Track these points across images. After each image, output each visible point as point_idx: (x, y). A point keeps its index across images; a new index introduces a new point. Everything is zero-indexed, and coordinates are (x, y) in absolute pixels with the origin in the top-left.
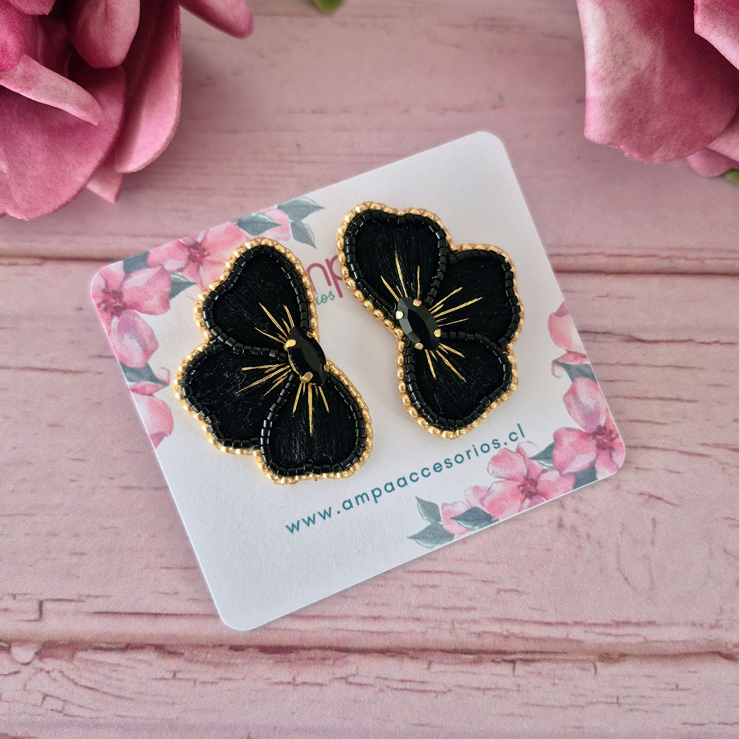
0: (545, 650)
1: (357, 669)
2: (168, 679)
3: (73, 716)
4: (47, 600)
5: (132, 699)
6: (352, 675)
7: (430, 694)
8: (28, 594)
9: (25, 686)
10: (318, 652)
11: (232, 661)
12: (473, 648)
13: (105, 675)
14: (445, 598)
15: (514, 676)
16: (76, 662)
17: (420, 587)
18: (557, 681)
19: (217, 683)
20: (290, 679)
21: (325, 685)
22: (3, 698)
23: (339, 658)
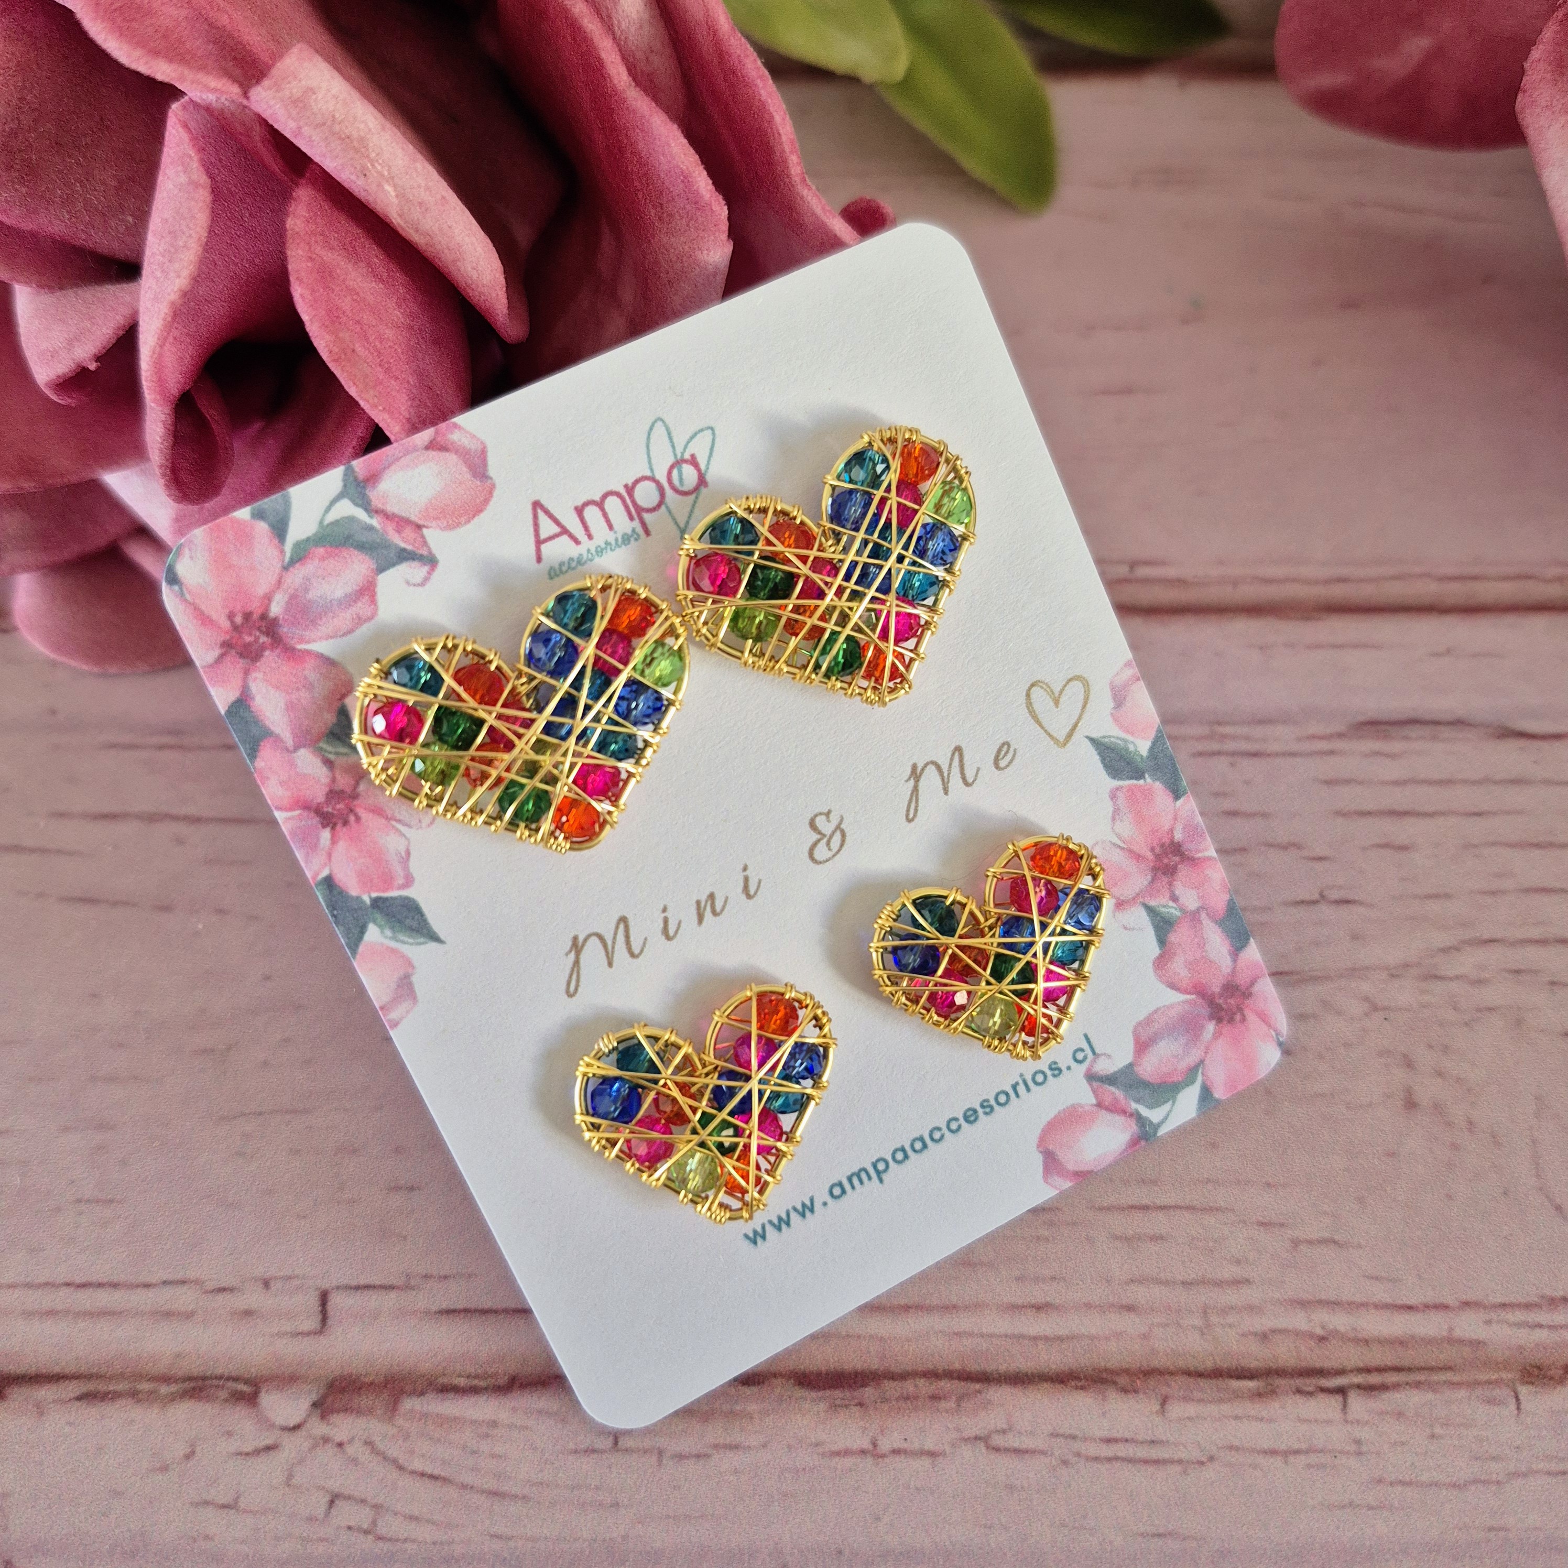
0: (1406, 1363)
1: (1009, 1417)
2: (602, 1452)
3: (397, 1540)
4: (338, 1288)
5: (524, 1497)
6: (998, 1431)
7: (1170, 1467)
8: (297, 1277)
9: (290, 1477)
10: (921, 1382)
11: (738, 1408)
12: (1254, 1365)
15: (1346, 1421)
16: (400, 1421)
17: (1127, 1239)
18: (1438, 1430)
19: (707, 1456)
20: (866, 1444)
21: (943, 1454)
22: (242, 1505)
23: (967, 1394)
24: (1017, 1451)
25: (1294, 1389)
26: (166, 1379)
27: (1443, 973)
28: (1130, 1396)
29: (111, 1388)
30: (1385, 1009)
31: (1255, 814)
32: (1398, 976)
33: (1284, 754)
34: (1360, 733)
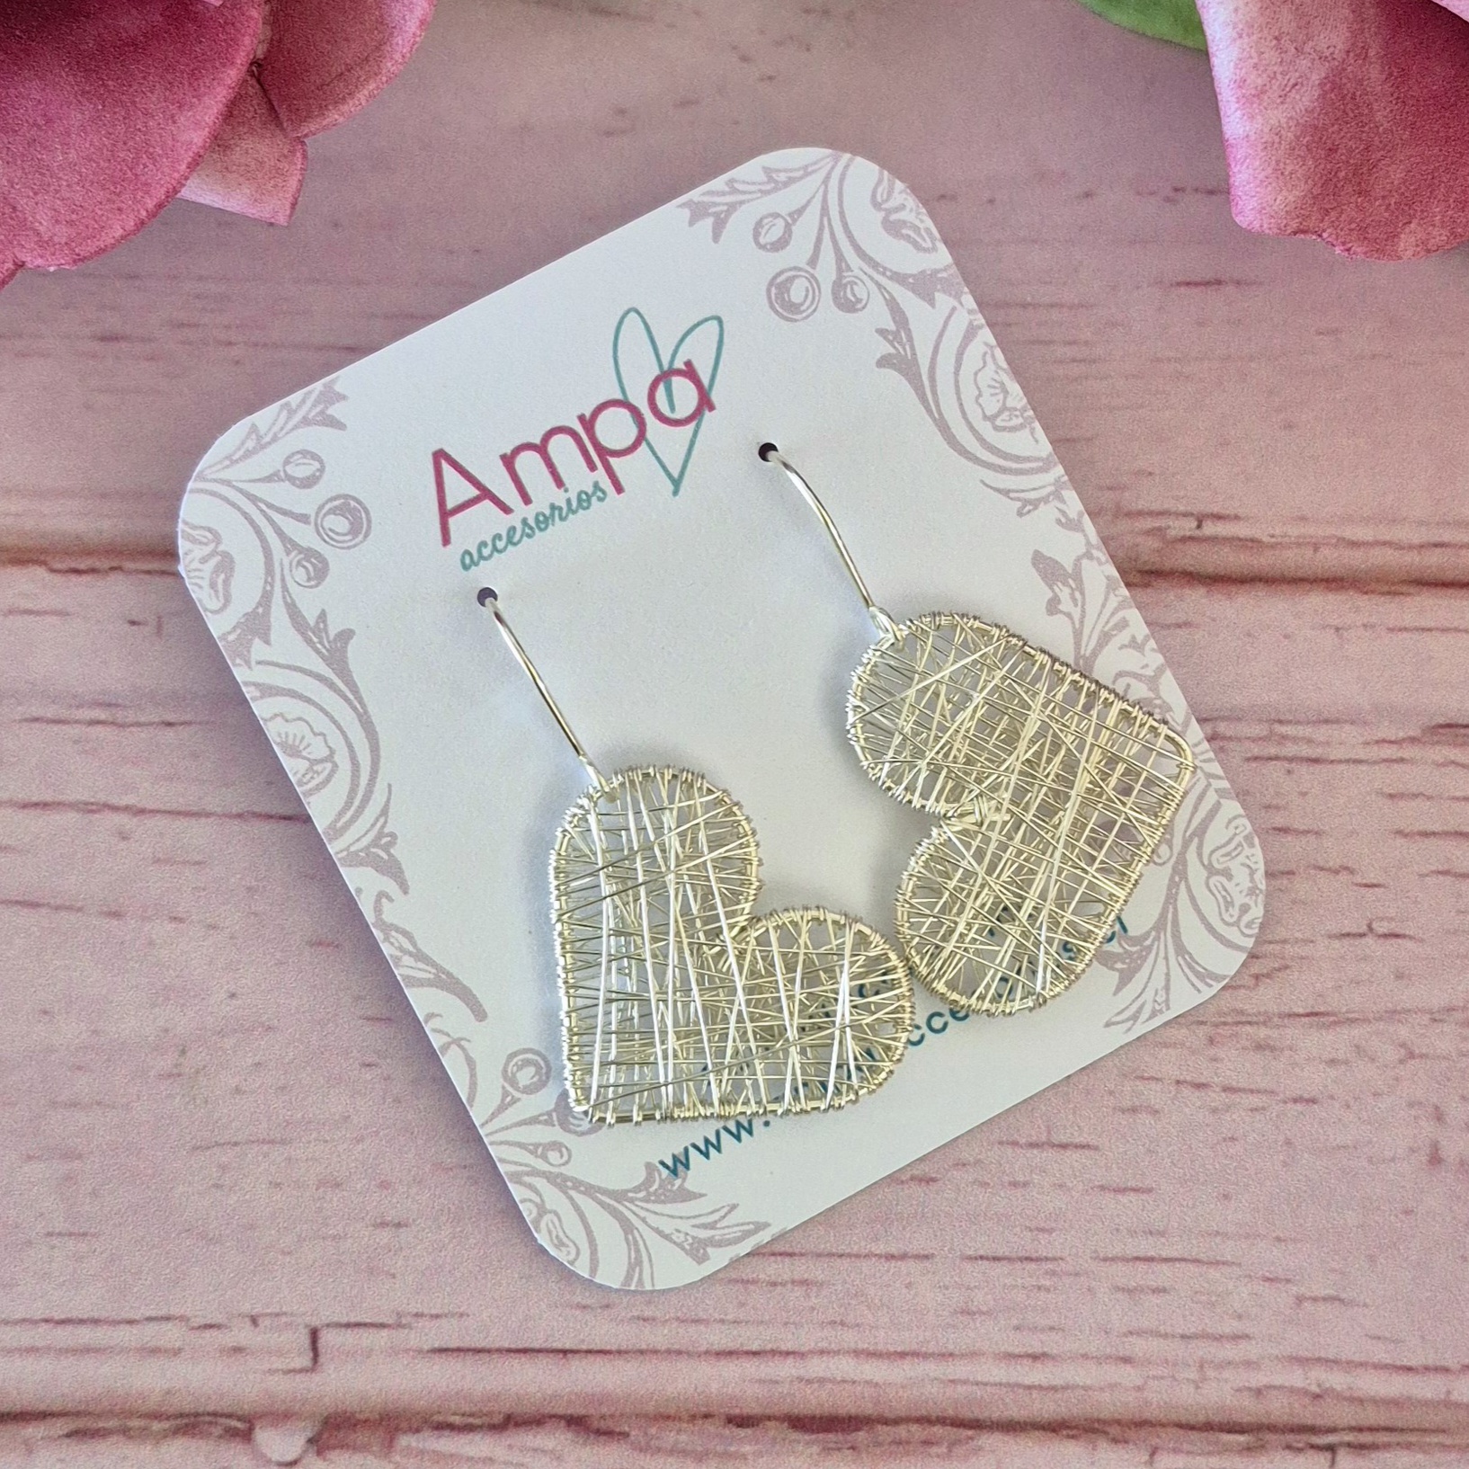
0: (1399, 1423)
1: (999, 1463)
4: (328, 1325)
8: (285, 1314)
10: (914, 1428)
11: (732, 1449)
12: (1246, 1419)
16: (398, 1458)
17: (1129, 1291)
23: (960, 1441)
25: (1284, 1445)
26: (156, 1416)
28: (1120, 1446)
29: (101, 1425)
30: (1422, 1056)
31: (1308, 832)
32: (1441, 1021)
33: (1348, 761)
34: (1435, 739)
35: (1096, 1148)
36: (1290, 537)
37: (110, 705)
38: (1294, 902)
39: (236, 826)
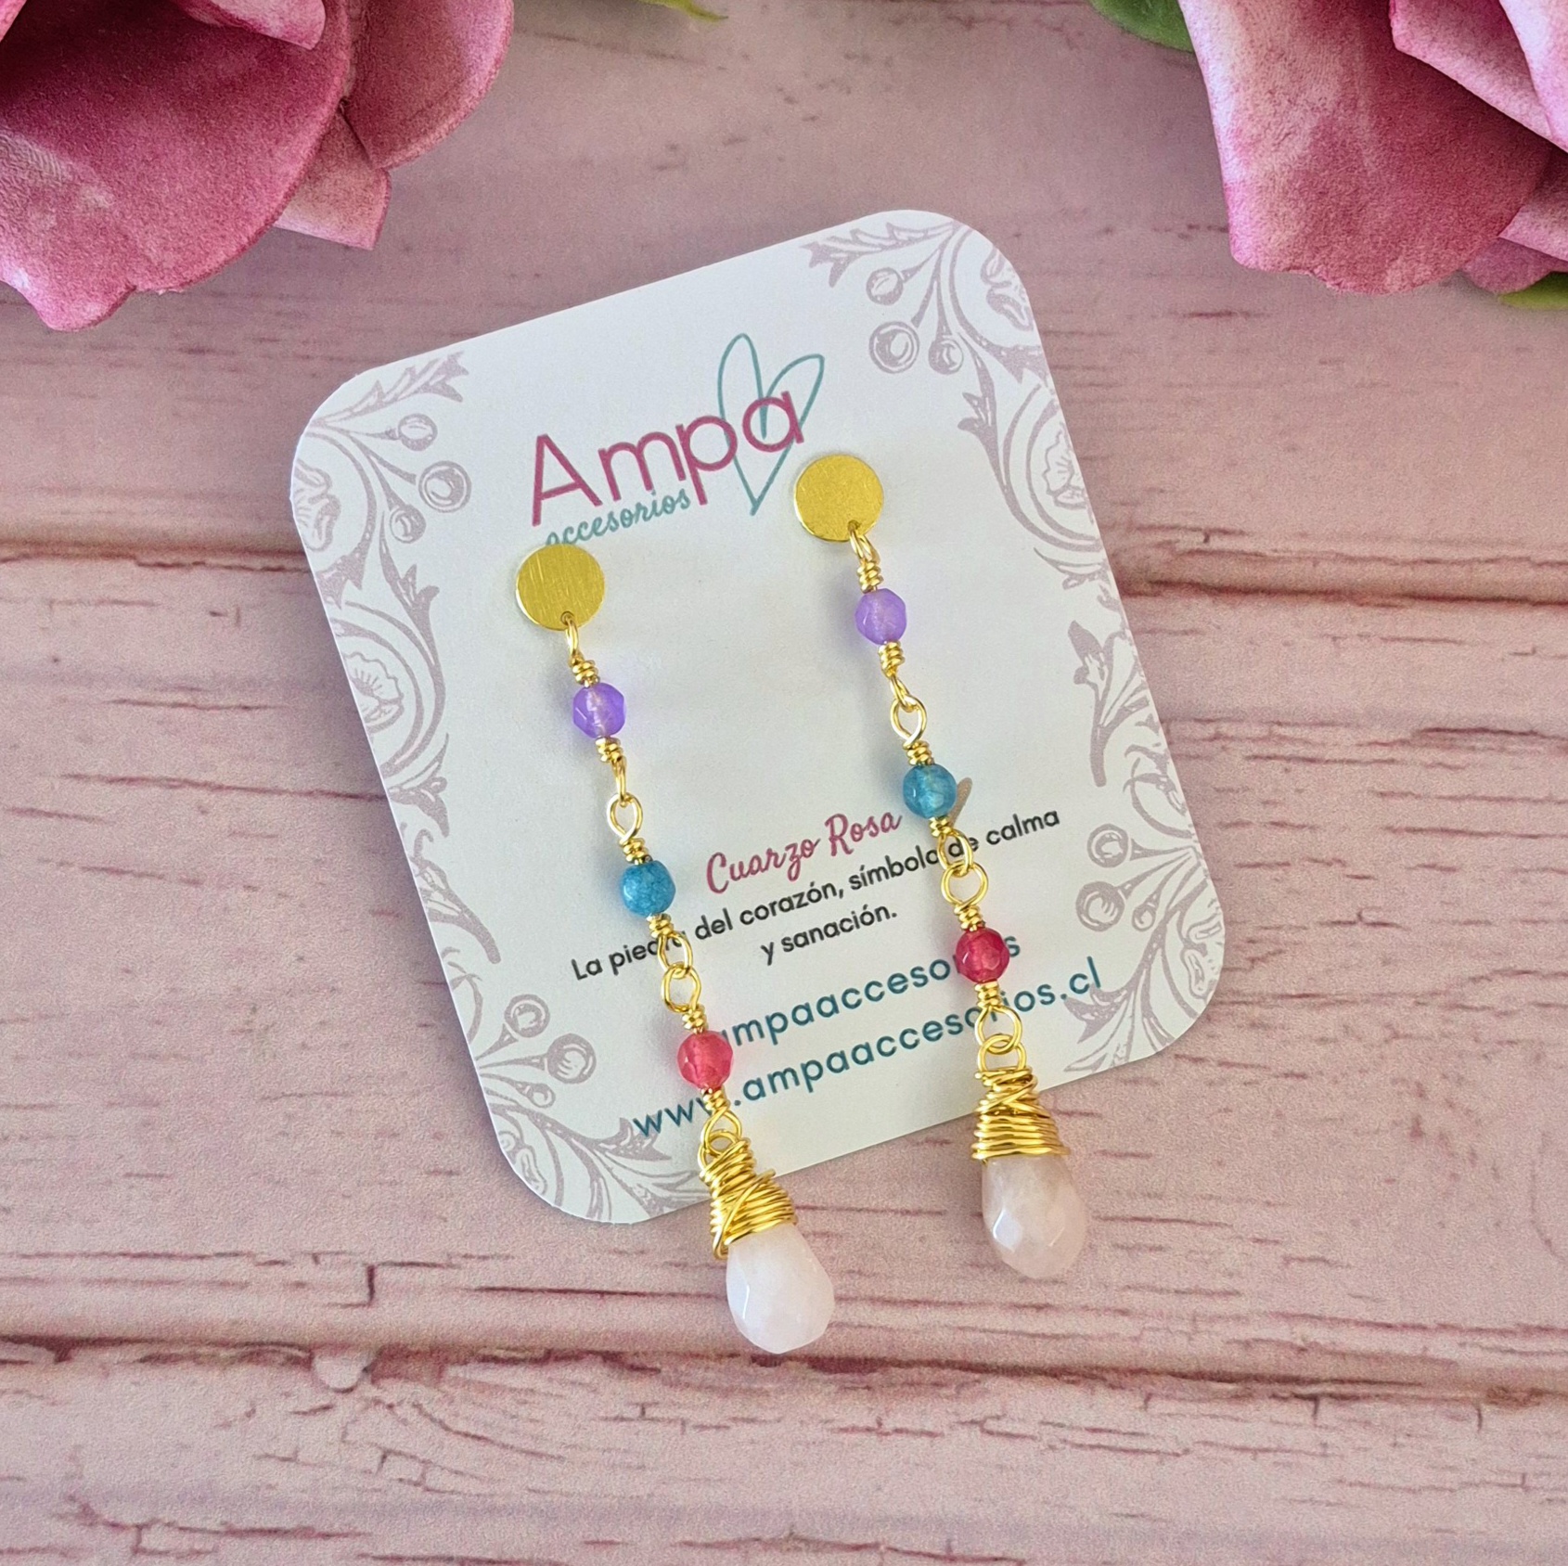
0: (1379, 1377)
1: (1004, 1405)
2: (632, 1420)
3: (444, 1492)
4: (384, 1264)
5: (559, 1457)
6: (992, 1418)
7: (1148, 1457)
8: (344, 1252)
9: (345, 1434)
10: (925, 1370)
11: (756, 1386)
12: (1235, 1369)
13: (504, 1412)
14: (1179, 1273)
15: (1316, 1426)
16: (445, 1387)
17: (1128, 1249)
18: (1401, 1440)
19: (727, 1428)
20: (870, 1422)
21: (942, 1435)
22: (301, 1457)
23: (967, 1383)
24: (1009, 1435)
25: (1269, 1394)
26: (224, 1344)
27: (1470, 1004)
28: (1117, 1392)
29: (172, 1351)
30: (1406, 1036)
31: (1303, 826)
32: (1424, 1004)
33: (1342, 761)
34: (1424, 742)
35: (1100, 1116)
36: (1291, 552)
37: (192, 689)
38: (1290, 891)
39: (305, 802)
